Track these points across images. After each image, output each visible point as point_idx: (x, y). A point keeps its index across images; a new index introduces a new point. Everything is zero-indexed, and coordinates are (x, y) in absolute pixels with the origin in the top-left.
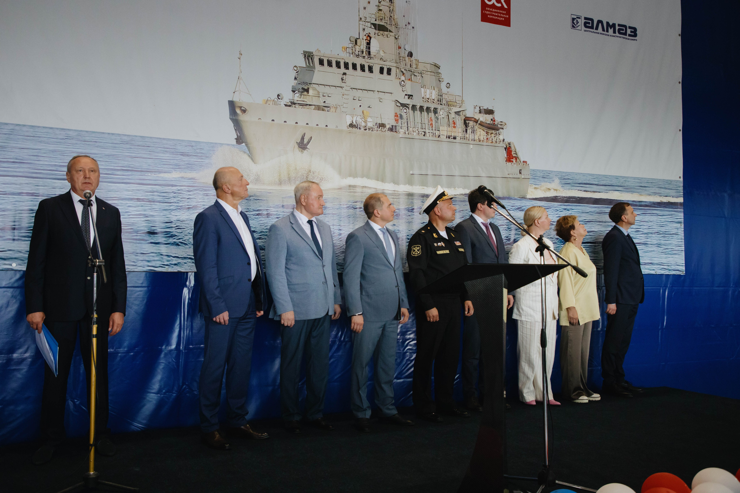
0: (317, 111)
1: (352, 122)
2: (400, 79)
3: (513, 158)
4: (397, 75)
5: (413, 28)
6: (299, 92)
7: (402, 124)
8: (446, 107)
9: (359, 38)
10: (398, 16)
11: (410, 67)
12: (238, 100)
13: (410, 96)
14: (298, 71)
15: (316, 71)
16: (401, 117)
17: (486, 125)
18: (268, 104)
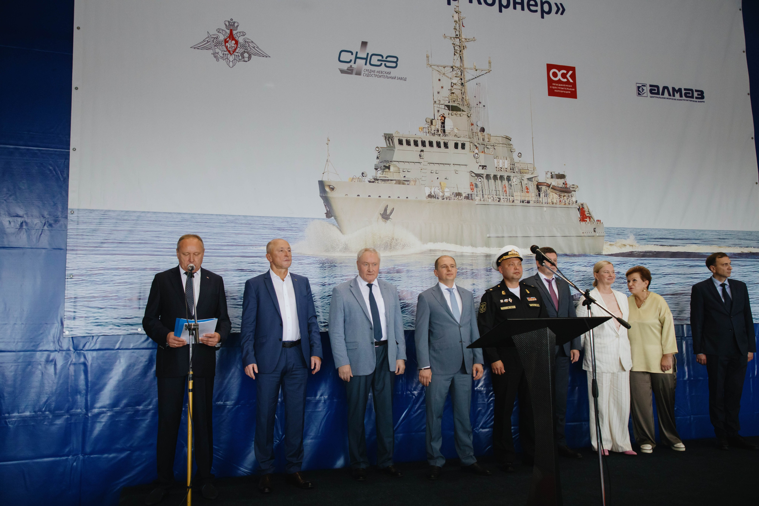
0: (398, 185)
1: (431, 193)
2: (474, 152)
3: (586, 217)
4: (470, 149)
5: (484, 106)
6: (381, 169)
7: (477, 192)
8: (519, 175)
9: (434, 119)
10: (469, 96)
11: (483, 140)
12: (327, 180)
13: (484, 167)
14: (380, 150)
15: (396, 150)
16: (476, 186)
17: (559, 189)
18: (353, 181)
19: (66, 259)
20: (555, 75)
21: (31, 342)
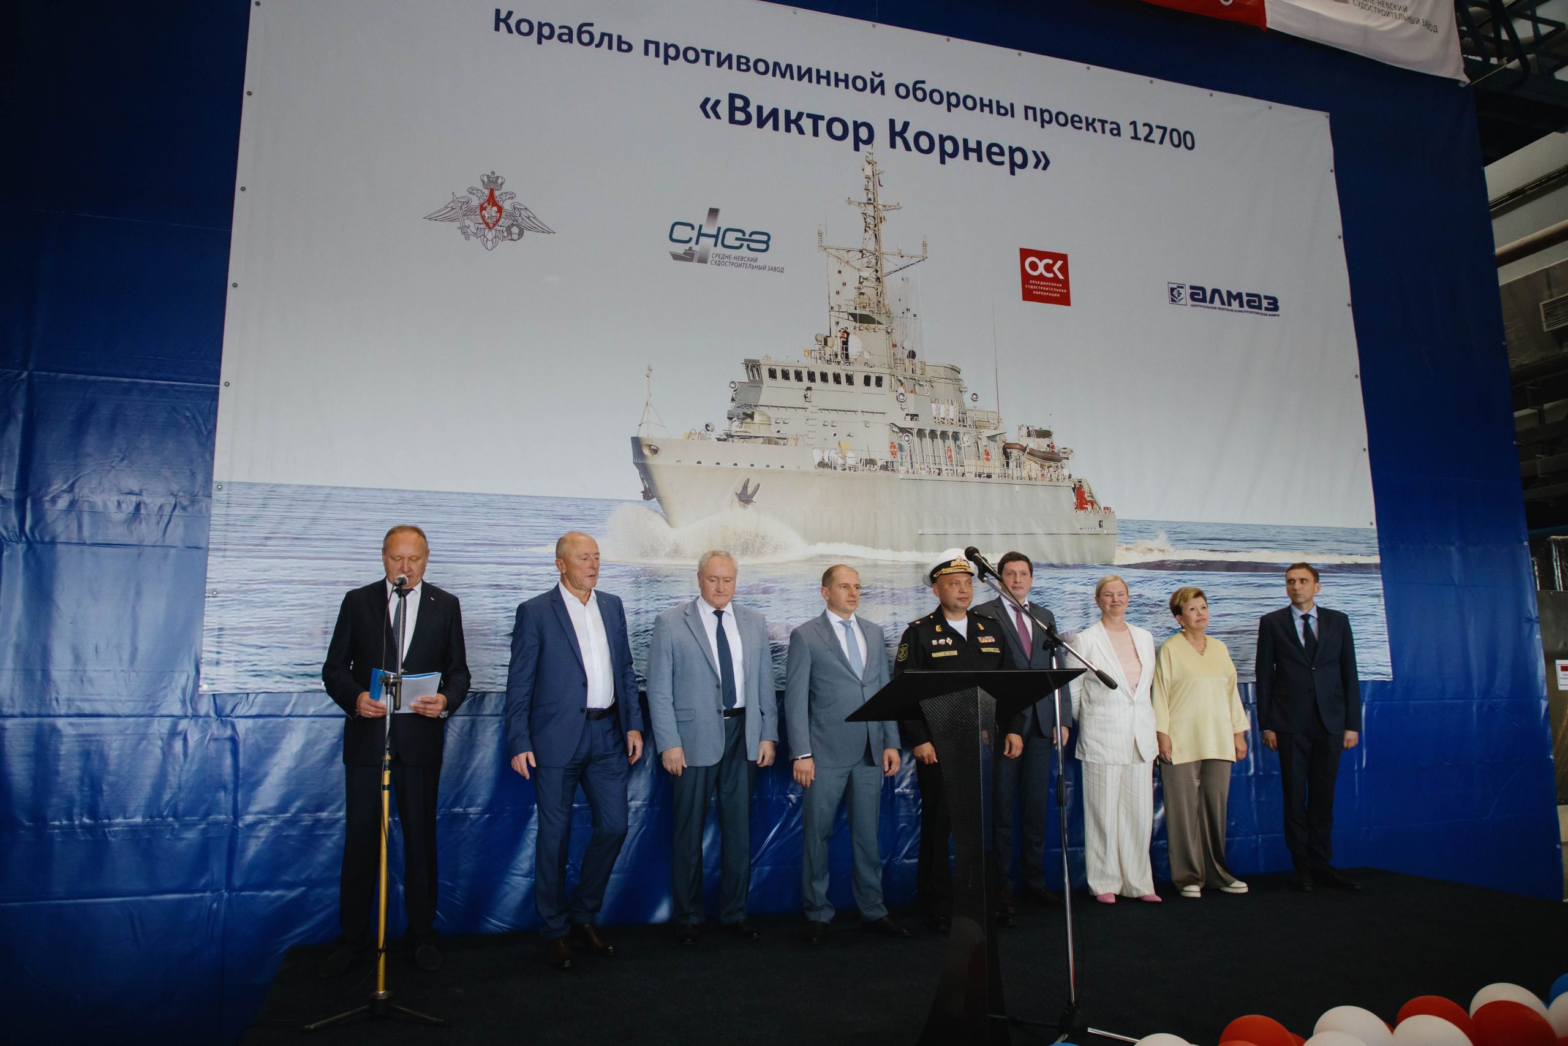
0: (767, 445)
1: (823, 459)
2: (897, 391)
3: (1086, 503)
4: (891, 386)
5: (915, 316)
6: (738, 419)
7: (902, 459)
8: (972, 430)
10: (889, 300)
11: (913, 372)
12: (646, 436)
13: (914, 416)
14: (737, 388)
15: (764, 387)
16: (901, 448)
17: (1039, 454)
18: (691, 439)
19: (207, 564)
20: (1034, 266)
21: (148, 701)
